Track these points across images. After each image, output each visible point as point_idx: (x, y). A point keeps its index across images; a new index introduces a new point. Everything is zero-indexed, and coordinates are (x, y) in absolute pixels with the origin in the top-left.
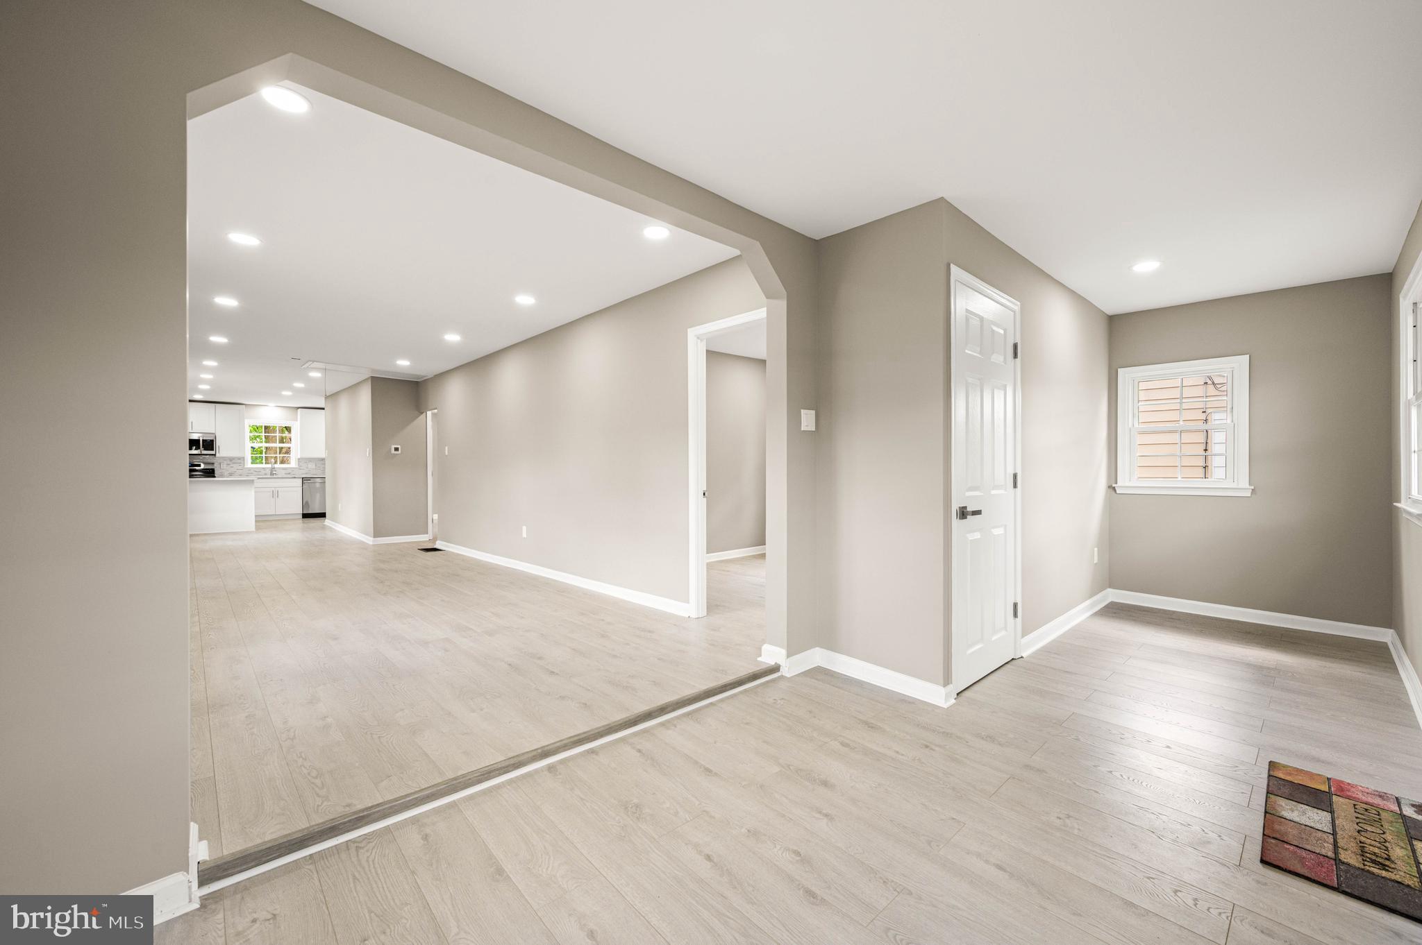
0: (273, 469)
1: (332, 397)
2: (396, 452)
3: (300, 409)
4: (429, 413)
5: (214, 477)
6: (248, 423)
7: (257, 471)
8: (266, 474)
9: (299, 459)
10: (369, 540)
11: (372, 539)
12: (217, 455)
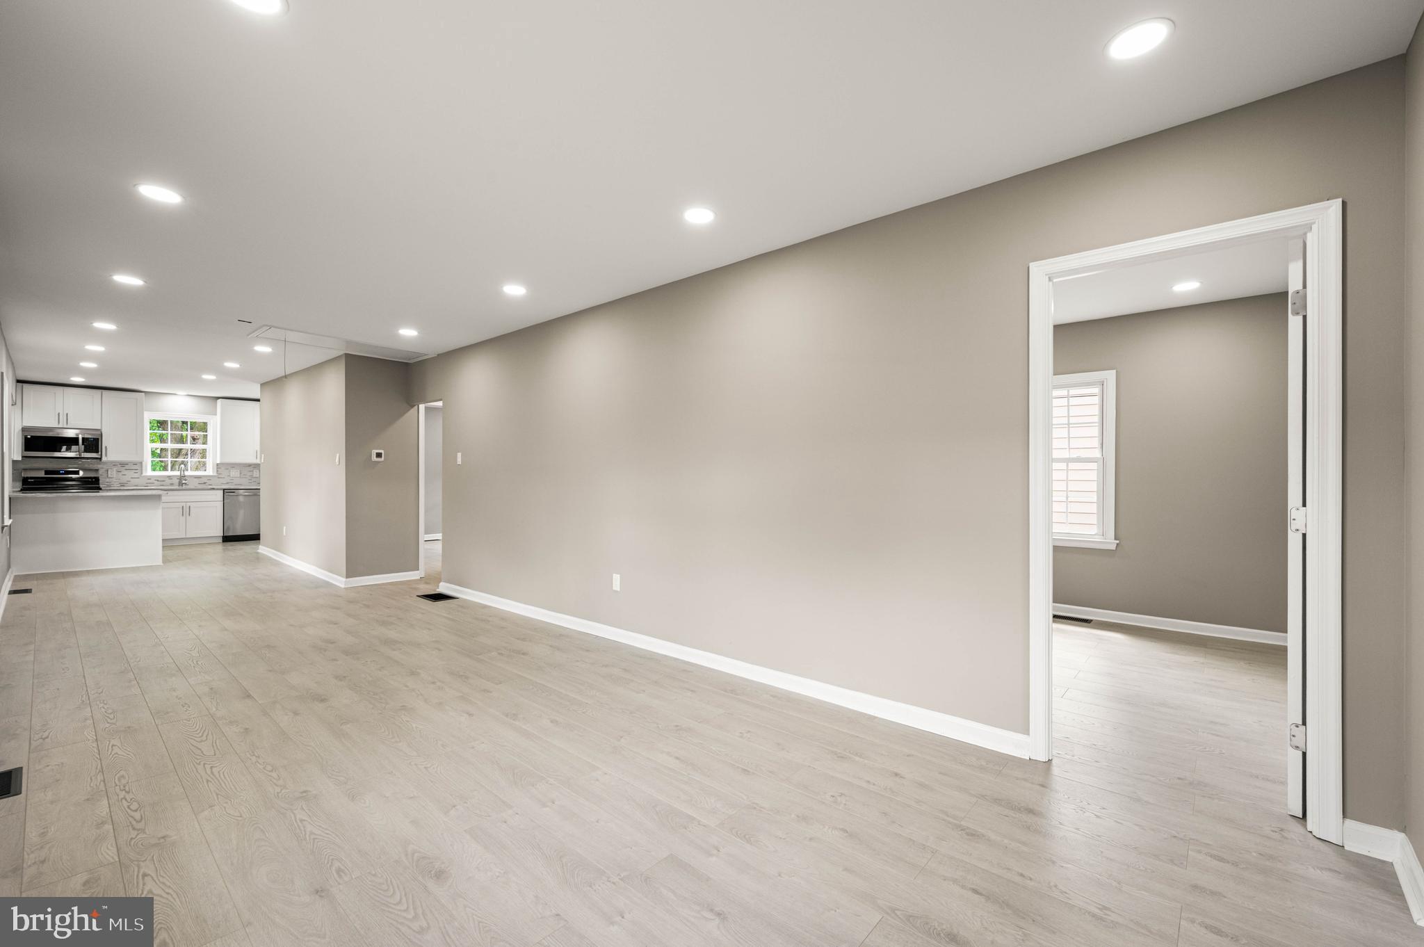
0: (182, 478)
1: (274, 384)
2: (379, 459)
3: (219, 400)
4: (422, 407)
5: (99, 489)
6: (148, 416)
7: (160, 480)
8: (172, 484)
9: (217, 465)
10: (340, 582)
11: (344, 579)
12: (104, 459)
